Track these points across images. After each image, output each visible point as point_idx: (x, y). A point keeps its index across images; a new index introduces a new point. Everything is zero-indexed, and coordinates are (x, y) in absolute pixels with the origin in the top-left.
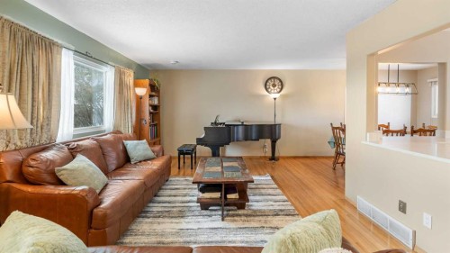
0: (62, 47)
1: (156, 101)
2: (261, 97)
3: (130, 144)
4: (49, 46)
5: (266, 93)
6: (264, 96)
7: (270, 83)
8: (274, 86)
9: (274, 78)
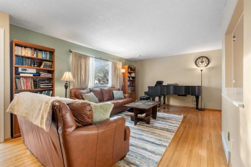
0: (89, 57)
1: (133, 75)
2: (192, 70)
3: (115, 92)
4: (86, 57)
5: (196, 67)
6: (195, 69)
7: (199, 61)
8: (202, 62)
9: (202, 57)
